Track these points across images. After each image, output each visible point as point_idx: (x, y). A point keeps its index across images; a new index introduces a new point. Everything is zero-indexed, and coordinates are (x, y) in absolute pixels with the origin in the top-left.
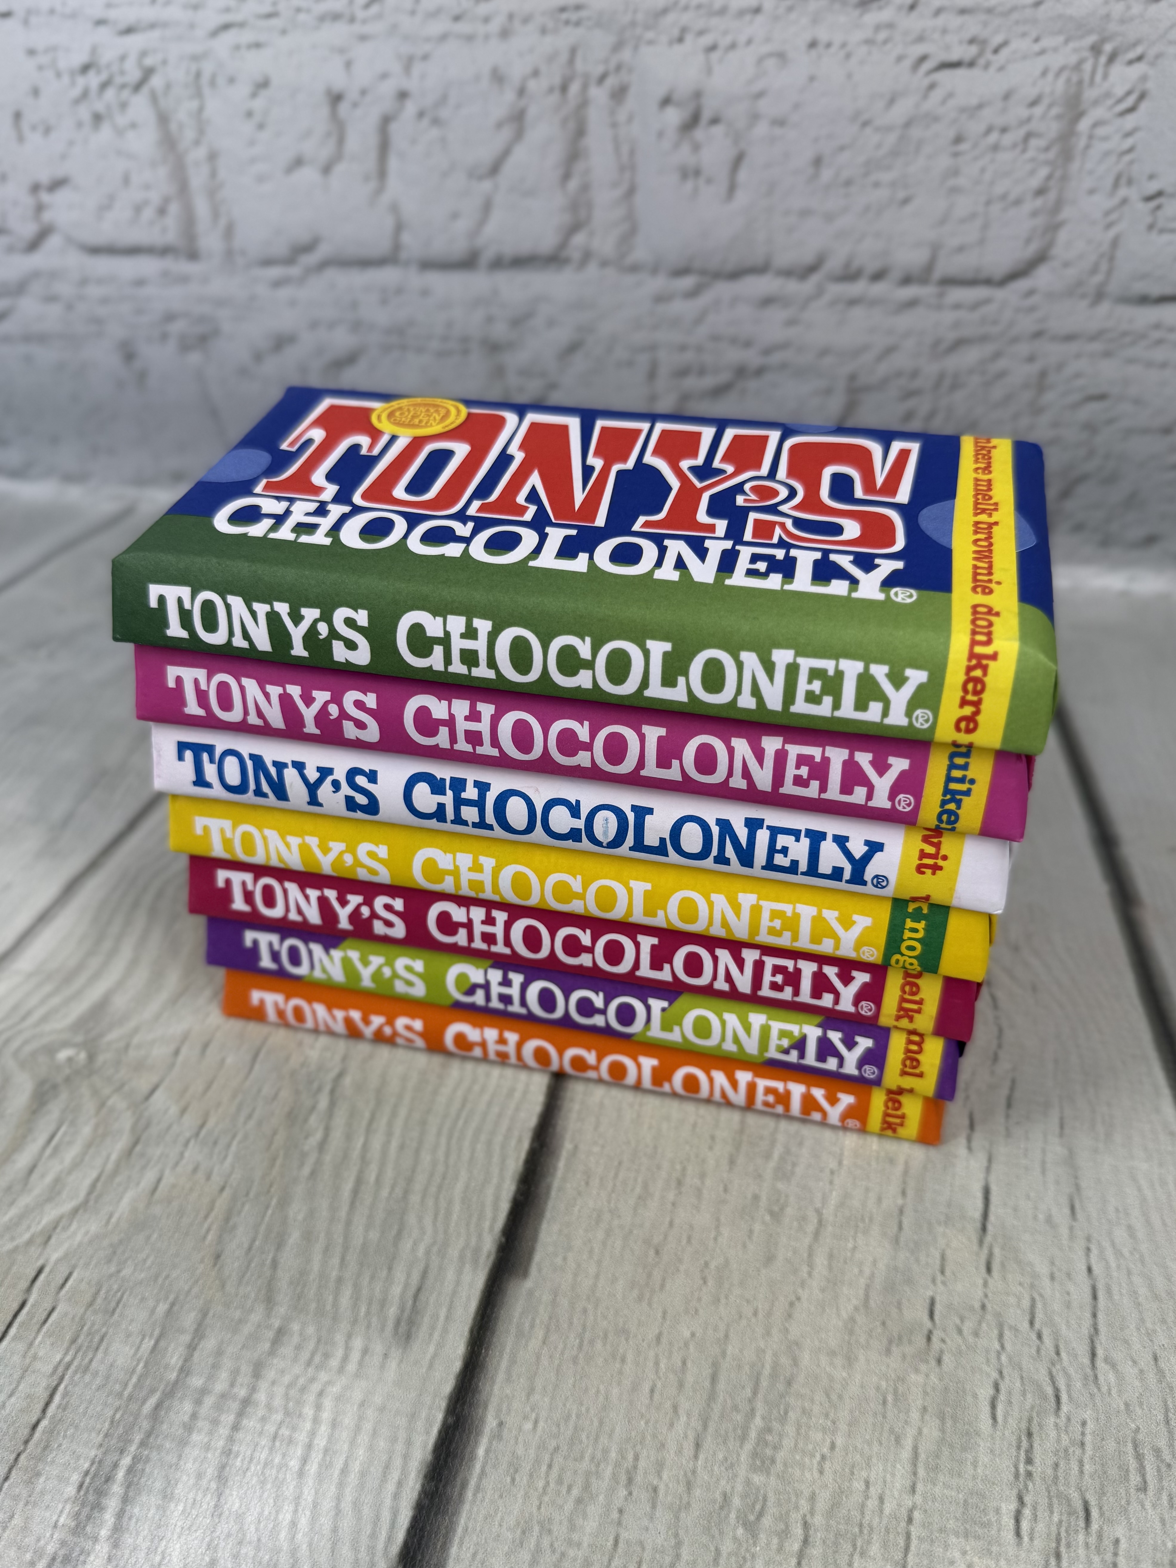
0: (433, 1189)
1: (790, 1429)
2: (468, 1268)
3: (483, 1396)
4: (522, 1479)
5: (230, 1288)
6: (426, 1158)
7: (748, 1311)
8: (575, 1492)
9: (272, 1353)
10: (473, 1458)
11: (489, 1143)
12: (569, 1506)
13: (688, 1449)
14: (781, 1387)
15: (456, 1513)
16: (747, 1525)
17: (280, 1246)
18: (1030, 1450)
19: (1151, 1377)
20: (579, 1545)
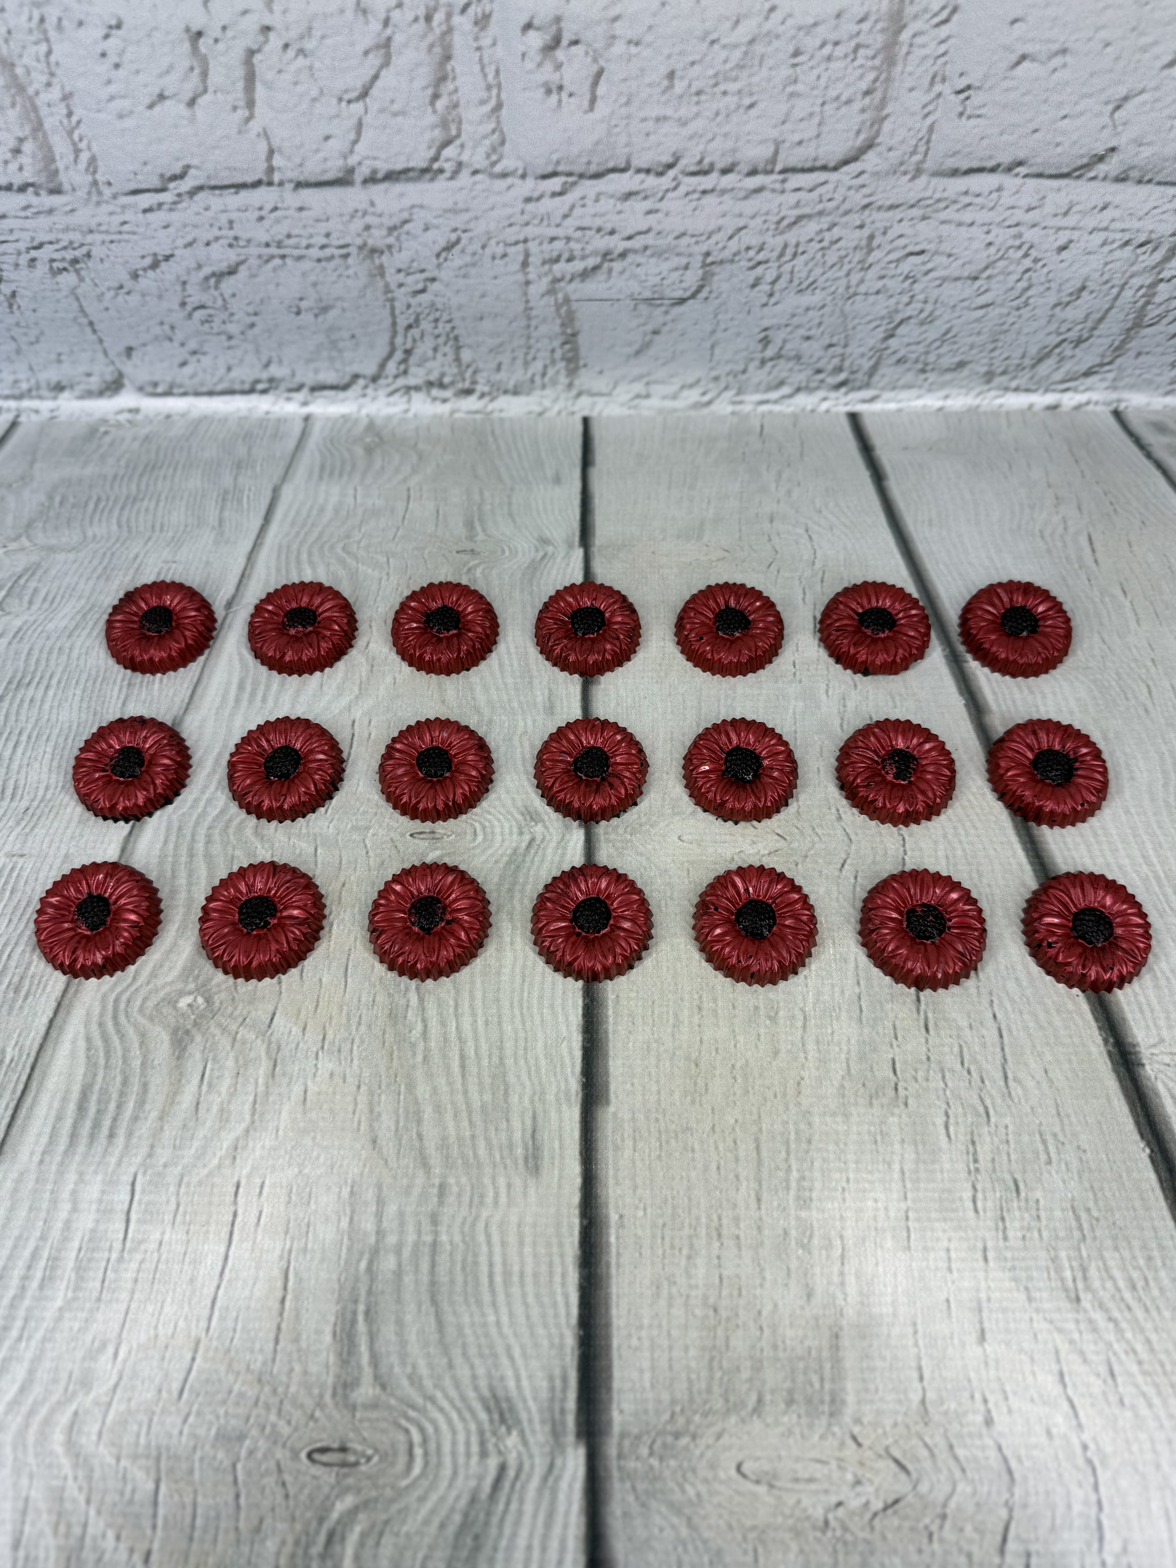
0: (521, 1052)
1: (817, 1174)
2: (564, 1107)
3: (603, 1199)
4: (646, 1252)
5: (393, 1164)
6: (508, 1028)
7: (770, 1095)
8: (685, 1252)
9: (441, 1203)
10: (608, 1244)
11: (552, 1006)
12: (683, 1262)
13: (753, 1204)
14: (804, 1146)
15: (608, 1286)
16: (803, 1246)
17: (419, 1122)
18: (975, 1153)
19: (1045, 1085)
20: (697, 1287)
